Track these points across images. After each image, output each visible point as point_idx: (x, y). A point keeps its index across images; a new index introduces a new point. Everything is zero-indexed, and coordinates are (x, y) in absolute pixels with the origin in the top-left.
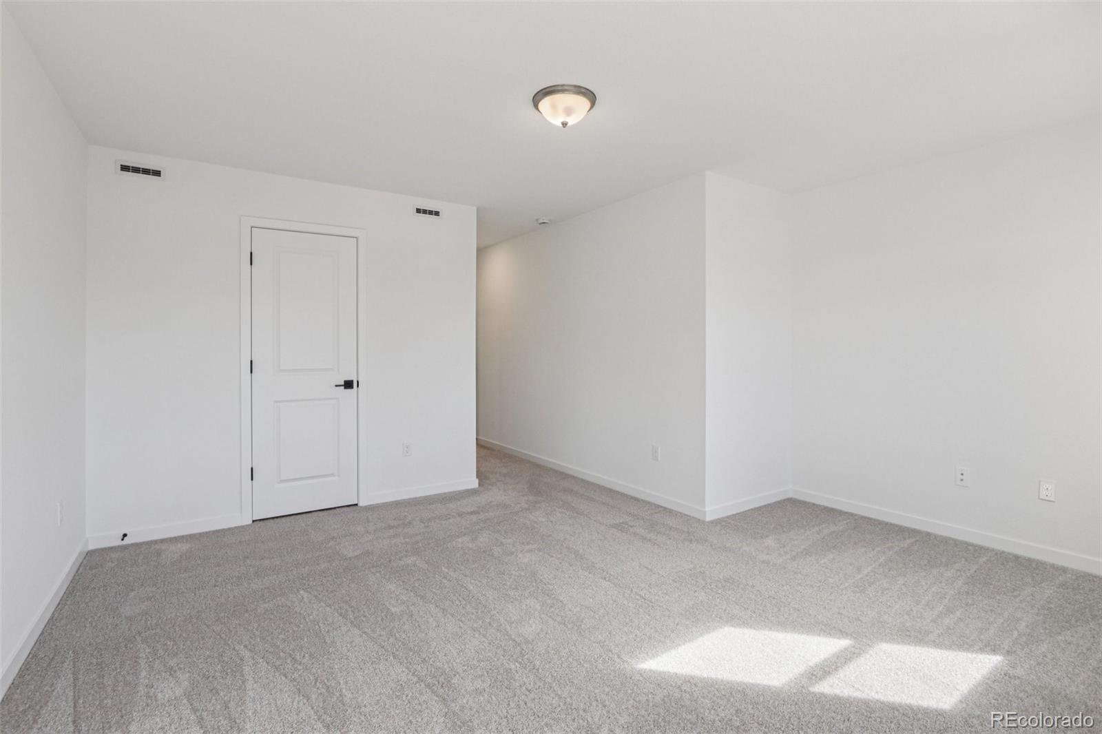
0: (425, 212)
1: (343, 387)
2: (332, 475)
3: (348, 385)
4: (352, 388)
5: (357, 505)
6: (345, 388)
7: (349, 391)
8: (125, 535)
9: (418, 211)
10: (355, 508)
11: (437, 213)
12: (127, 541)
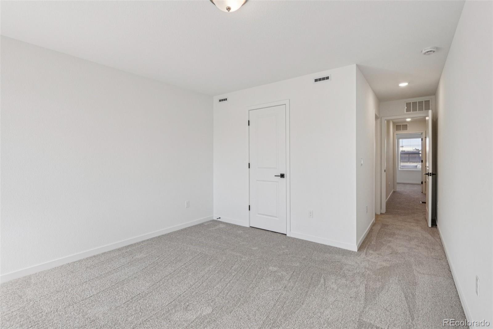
0: (320, 80)
1: (280, 177)
2: (276, 217)
3: (282, 176)
4: (284, 177)
5: (286, 235)
6: (281, 177)
7: (282, 179)
8: (220, 218)
9: (316, 80)
10: (285, 236)
11: (328, 78)
12: (219, 220)
